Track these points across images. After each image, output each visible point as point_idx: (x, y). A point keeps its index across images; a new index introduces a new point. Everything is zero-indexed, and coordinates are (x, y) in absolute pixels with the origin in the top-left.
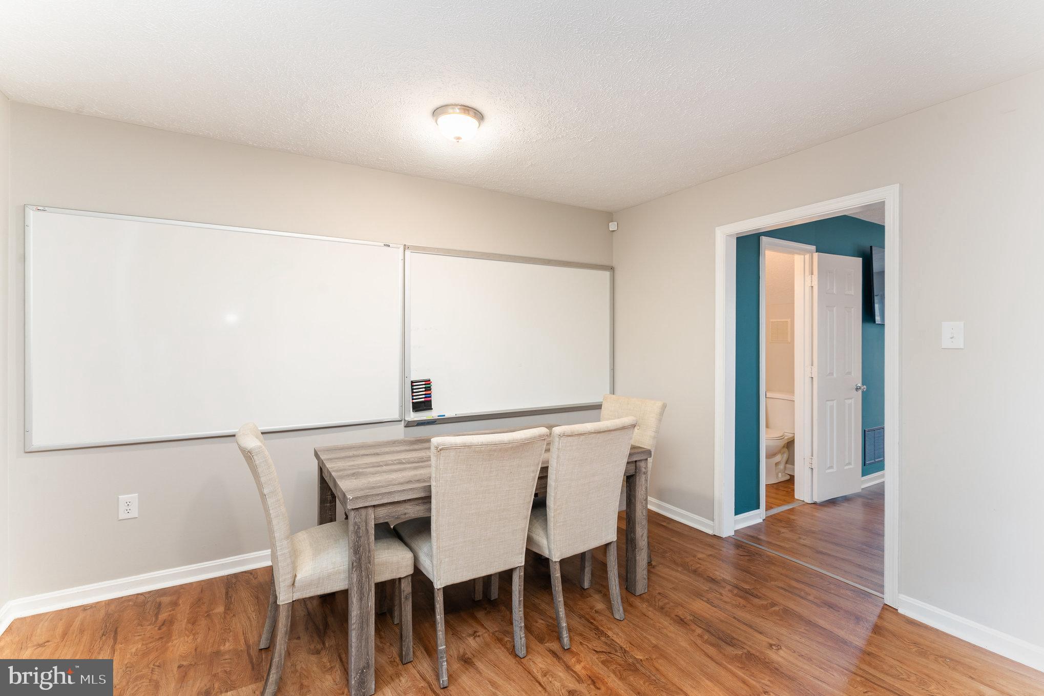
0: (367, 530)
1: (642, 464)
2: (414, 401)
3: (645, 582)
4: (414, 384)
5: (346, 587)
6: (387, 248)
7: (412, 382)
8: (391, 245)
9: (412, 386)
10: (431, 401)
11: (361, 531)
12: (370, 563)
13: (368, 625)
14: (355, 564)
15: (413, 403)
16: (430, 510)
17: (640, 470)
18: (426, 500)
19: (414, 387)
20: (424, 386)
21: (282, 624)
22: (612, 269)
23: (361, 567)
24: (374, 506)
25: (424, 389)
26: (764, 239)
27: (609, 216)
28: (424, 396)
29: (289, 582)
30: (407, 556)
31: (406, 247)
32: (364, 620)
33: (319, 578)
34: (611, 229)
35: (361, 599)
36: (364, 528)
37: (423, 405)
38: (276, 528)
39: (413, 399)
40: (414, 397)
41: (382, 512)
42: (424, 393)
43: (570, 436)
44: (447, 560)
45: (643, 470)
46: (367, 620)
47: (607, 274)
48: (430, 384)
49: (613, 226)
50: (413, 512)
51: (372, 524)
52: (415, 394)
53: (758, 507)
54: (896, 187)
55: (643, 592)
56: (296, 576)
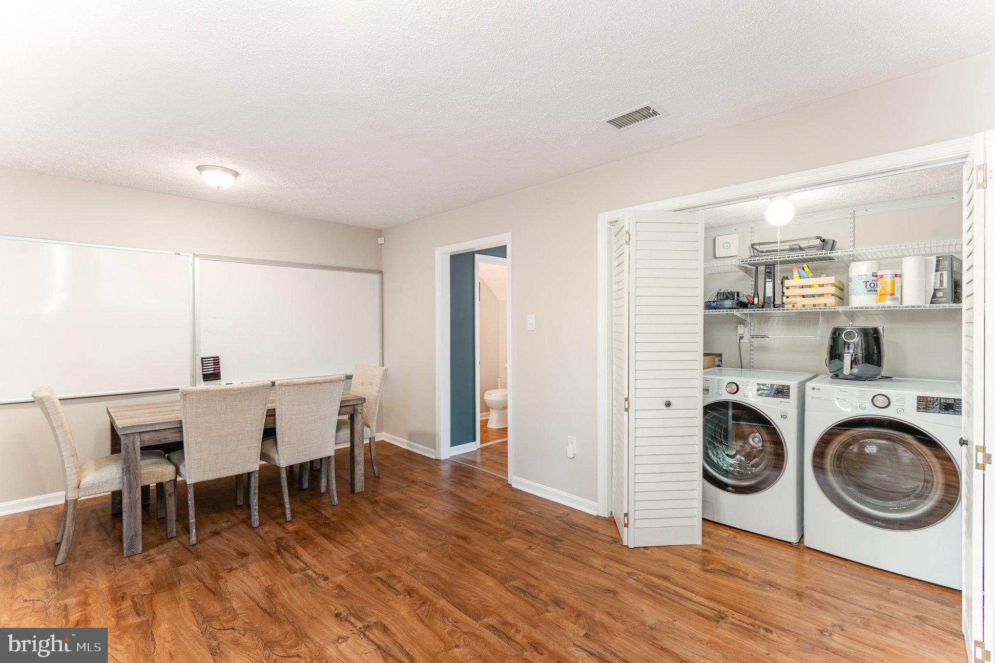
0: (134, 449)
1: (359, 407)
2: (204, 373)
3: (362, 484)
4: (204, 360)
5: (121, 488)
6: (178, 255)
7: (202, 359)
8: (181, 253)
9: (202, 361)
10: (219, 373)
11: (129, 449)
12: (137, 469)
13: (136, 509)
14: (125, 470)
15: (203, 374)
16: (182, 436)
17: (357, 411)
18: (180, 429)
19: (204, 362)
20: (213, 361)
21: (70, 513)
22: (381, 272)
23: (129, 472)
24: (140, 433)
25: (213, 364)
26: (477, 256)
27: (379, 232)
28: (213, 369)
29: (75, 484)
30: (171, 469)
31: (195, 255)
32: (133, 506)
33: (99, 483)
34: (379, 243)
35: (130, 492)
36: (132, 447)
37: (212, 375)
38: (63, 449)
39: (203, 371)
40: (204, 370)
41: (146, 437)
42: (213, 367)
43: (286, 386)
44: (196, 466)
45: (360, 411)
46: (135, 506)
47: (376, 277)
48: (219, 360)
49: (381, 240)
50: (171, 438)
51: (138, 445)
52: (204, 368)
53: (474, 440)
54: (510, 234)
55: (360, 491)
56: (80, 482)
